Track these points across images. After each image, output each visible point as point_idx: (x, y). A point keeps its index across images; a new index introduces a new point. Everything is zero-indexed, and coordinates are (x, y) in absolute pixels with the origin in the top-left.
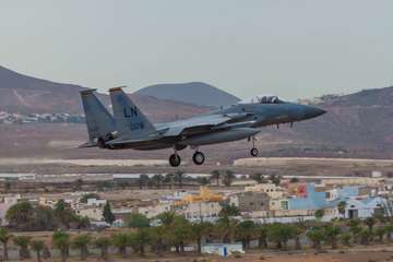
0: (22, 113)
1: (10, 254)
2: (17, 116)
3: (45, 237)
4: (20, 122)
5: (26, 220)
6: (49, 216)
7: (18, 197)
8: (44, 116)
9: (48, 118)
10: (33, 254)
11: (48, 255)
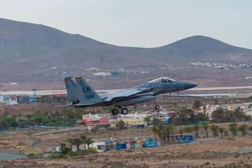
0: (233, 64)
1: (209, 134)
2: (231, 66)
3: (226, 126)
4: (232, 68)
5: (220, 117)
6: (232, 115)
7: (217, 106)
8: (244, 65)
9: (246, 66)
10: (220, 134)
11: (227, 134)
